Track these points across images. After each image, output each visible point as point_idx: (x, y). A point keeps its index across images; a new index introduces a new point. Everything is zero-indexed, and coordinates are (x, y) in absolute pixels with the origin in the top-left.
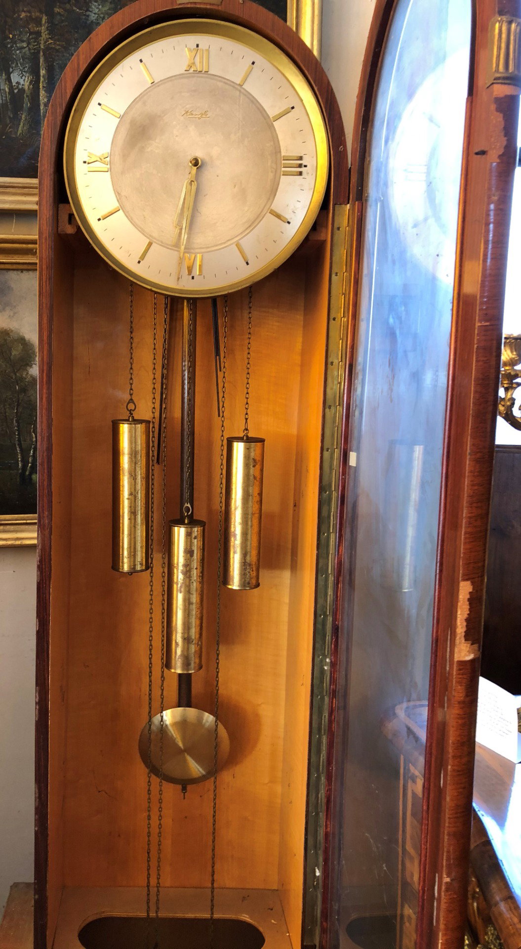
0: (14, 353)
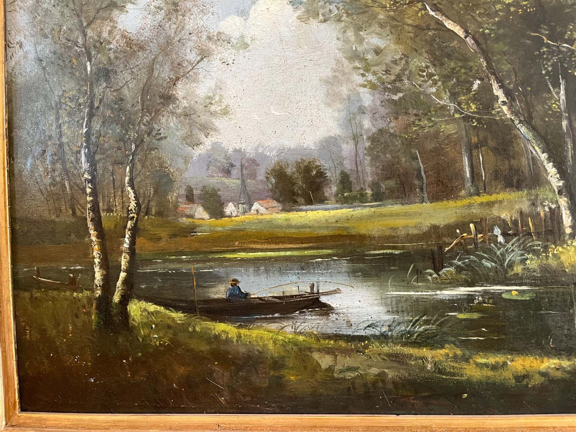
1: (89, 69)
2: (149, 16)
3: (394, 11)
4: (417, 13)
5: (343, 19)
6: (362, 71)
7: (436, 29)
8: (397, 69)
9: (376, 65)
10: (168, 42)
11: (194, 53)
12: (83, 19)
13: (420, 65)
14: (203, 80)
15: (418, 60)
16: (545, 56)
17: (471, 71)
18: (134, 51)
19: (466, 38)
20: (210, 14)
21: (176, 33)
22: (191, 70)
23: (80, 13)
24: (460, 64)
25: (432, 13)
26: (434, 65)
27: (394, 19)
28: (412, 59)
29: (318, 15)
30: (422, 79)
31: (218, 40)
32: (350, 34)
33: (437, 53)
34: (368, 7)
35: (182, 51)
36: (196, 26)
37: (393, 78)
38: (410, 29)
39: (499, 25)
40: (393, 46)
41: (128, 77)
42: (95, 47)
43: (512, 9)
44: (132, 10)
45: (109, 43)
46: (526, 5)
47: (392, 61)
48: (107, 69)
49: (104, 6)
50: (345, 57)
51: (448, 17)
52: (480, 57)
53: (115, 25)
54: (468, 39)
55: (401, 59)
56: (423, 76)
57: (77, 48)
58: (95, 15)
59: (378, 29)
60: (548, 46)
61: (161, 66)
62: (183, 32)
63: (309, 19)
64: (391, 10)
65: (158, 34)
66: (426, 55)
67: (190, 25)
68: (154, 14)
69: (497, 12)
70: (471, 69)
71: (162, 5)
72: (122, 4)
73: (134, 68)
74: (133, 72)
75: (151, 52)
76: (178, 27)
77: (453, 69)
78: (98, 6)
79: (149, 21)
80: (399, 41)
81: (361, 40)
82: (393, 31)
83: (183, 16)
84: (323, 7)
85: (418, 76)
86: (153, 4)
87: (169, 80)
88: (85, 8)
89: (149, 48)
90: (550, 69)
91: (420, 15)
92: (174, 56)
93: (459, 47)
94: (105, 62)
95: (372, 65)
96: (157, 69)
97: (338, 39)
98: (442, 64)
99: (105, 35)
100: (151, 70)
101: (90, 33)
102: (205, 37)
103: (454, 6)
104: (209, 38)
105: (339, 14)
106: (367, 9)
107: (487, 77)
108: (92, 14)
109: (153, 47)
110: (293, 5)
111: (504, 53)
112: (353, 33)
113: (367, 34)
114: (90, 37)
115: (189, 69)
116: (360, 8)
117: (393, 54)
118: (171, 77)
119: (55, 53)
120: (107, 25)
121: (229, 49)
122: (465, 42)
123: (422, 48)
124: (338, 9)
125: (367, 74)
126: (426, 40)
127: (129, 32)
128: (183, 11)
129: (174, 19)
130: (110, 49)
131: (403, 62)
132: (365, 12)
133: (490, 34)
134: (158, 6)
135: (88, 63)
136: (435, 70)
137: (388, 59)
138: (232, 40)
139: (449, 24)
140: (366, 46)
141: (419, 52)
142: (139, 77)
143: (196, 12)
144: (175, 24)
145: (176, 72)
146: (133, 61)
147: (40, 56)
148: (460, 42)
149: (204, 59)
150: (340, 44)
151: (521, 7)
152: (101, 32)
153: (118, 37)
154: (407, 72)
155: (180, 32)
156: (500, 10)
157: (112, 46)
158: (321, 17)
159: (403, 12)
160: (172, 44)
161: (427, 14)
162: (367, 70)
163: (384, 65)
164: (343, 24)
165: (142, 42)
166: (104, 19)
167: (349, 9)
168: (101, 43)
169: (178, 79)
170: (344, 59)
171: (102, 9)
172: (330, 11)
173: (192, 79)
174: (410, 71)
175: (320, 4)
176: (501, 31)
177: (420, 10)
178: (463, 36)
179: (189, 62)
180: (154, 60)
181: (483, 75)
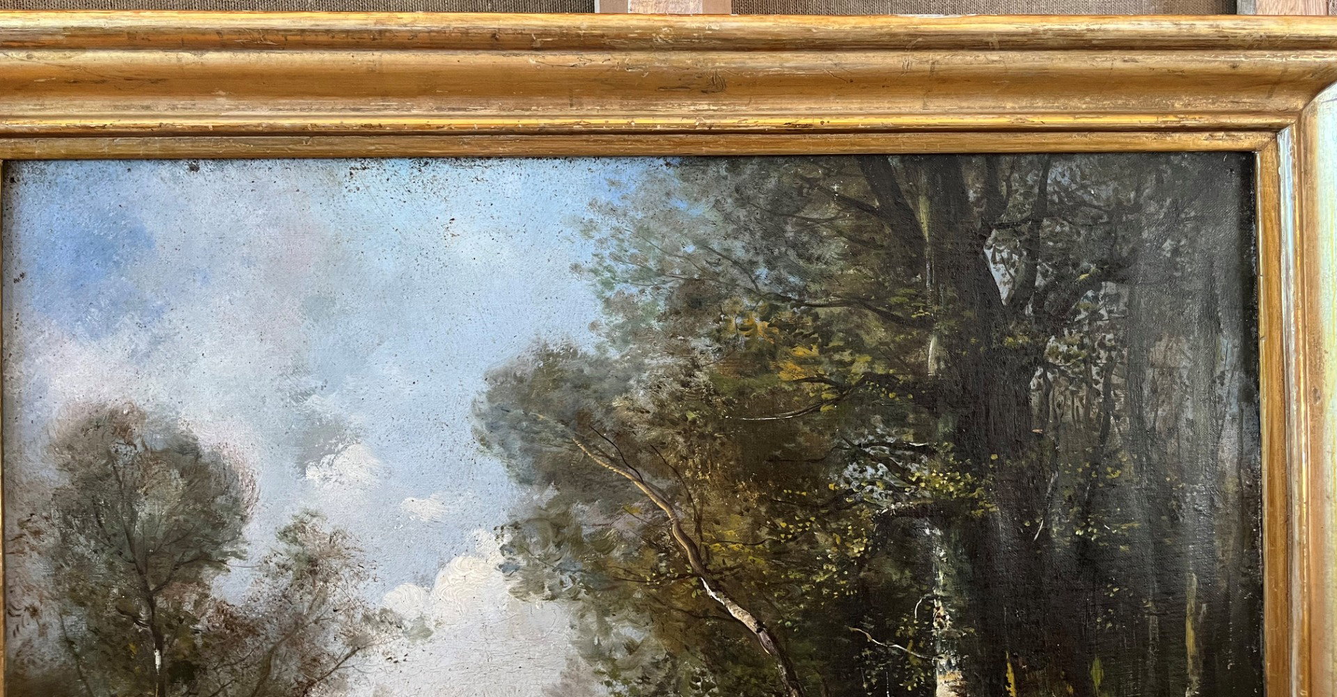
0: (145, 510)
1: (158, 662)
2: (267, 580)
3: (657, 588)
4: (691, 592)
5: (580, 596)
6: (607, 678)
7: (717, 618)
8: (660, 675)
9: (629, 669)
10: (296, 623)
11: (340, 642)
12: (149, 580)
13: (692, 670)
14: (355, 686)
15: (691, 662)
16: (867, 662)
17: (765, 682)
18: (238, 635)
19: (759, 631)
20: (370, 579)
21: (311, 608)
22: (334, 670)
23: (144, 569)
24: (750, 670)
25: (712, 594)
26: (714, 672)
27: (656, 599)
28: (682, 661)
29: (543, 588)
30: (696, 692)
31: (382, 621)
32: (591, 619)
33: (717, 654)
34: (617, 579)
35: (320, 639)
36: (347, 599)
37: (653, 688)
38: (678, 615)
39: (806, 614)
40: (654, 641)
41: (226, 678)
42: (170, 626)
43: (825, 591)
44: (238, 569)
45: (196, 621)
46: (844, 586)
47: (652, 663)
48: (188, 664)
49: (187, 559)
50: (581, 655)
51: (734, 601)
52: (777, 663)
53: (207, 592)
54: (761, 634)
55: (666, 660)
56: (697, 688)
57: (137, 627)
58: (171, 574)
59: (633, 615)
60: (871, 646)
61: (284, 661)
62: (323, 608)
63: (529, 594)
64: (652, 586)
65: (281, 611)
66: (701, 656)
67: (336, 594)
68: (275, 577)
69: (803, 595)
70: (764, 679)
71: (289, 563)
72: (220, 558)
73: (236, 663)
74: (234, 670)
75: (267, 638)
76: (315, 599)
77: (739, 678)
78: (177, 558)
79: (266, 587)
80: (662, 633)
81: (606, 630)
82: (655, 618)
83: (326, 582)
84: (550, 577)
85: (689, 687)
86: (275, 560)
87: (296, 685)
88: (152, 560)
89: (264, 632)
90: (874, 681)
91: (694, 595)
92: (306, 646)
93: (749, 646)
94: (186, 652)
95: (623, 669)
96: (276, 666)
97: (572, 627)
98: (724, 671)
99: (188, 607)
100: (266, 669)
101: (160, 602)
102: (359, 617)
103: (743, 584)
104: (367, 619)
105: (576, 589)
106: (617, 584)
107: (787, 690)
108: (165, 572)
109: (272, 630)
110: (504, 572)
111: (811, 657)
112: (595, 619)
113: (616, 621)
114: (162, 610)
115: (330, 669)
116: (606, 581)
117: (654, 652)
118: (300, 680)
119: (96, 631)
120: (193, 592)
121: (400, 637)
122: (758, 639)
123: (697, 644)
124: (574, 581)
125: (614, 683)
126: (703, 635)
127: (230, 603)
128: (325, 573)
129: (308, 587)
130: (197, 631)
131: (669, 665)
132: (613, 588)
133: (792, 628)
134: (282, 562)
135: (157, 653)
136: (714, 679)
137: (647, 660)
138: (405, 622)
139: (736, 612)
140: (615, 640)
141: (692, 651)
142: (245, 678)
143: (347, 575)
144: (310, 593)
145: (308, 672)
146: (236, 653)
147: (70, 634)
148: (750, 639)
149: (358, 653)
150: (575, 635)
151: (838, 588)
152: (180, 603)
153: (210, 612)
154: (673, 681)
155: (319, 607)
156: (807, 593)
157: (199, 626)
158: (547, 592)
159: (669, 590)
160: (304, 626)
161: (705, 595)
162: (614, 675)
163: (640, 670)
164: (581, 603)
165: (252, 621)
166: (188, 581)
167: (589, 582)
168: (181, 621)
169: (311, 684)
170: (580, 659)
171: (184, 563)
172: (562, 583)
173: (336, 685)
174: (679, 680)
175: (546, 571)
176: (809, 624)
177: (695, 588)
178: (754, 630)
179: (332, 657)
180: (271, 651)
181: (782, 688)
